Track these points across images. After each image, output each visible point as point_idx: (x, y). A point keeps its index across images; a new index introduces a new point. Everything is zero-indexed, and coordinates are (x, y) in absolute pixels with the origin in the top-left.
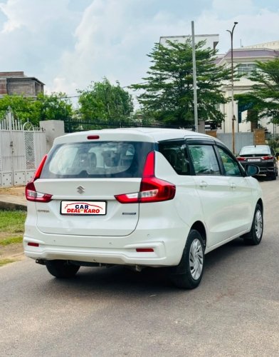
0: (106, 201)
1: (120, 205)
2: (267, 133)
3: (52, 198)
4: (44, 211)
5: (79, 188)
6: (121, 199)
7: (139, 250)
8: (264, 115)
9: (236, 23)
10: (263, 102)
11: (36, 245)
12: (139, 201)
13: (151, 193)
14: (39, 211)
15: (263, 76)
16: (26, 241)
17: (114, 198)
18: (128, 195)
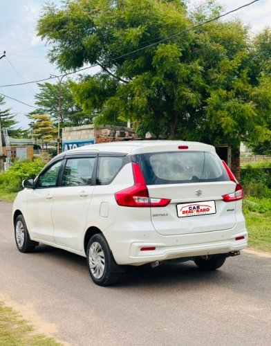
1: (225, 204)
4: (162, 215)
5: (198, 192)
12: (235, 199)
14: (154, 215)
16: (139, 247)
17: (222, 198)
18: (230, 195)
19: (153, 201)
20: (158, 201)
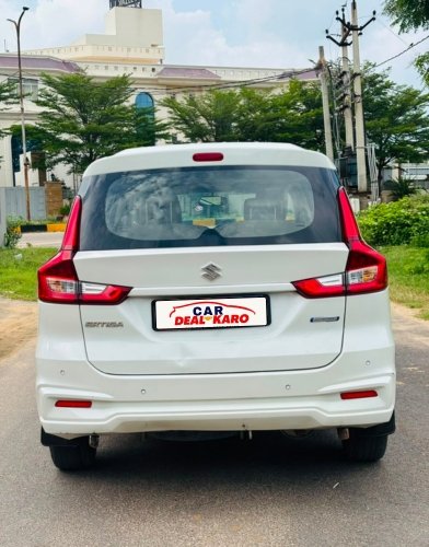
0: (266, 295)
1: (301, 303)
2: (65, 188)
3: (132, 293)
5: (207, 269)
6: (308, 289)
7: (346, 395)
8: (60, 160)
9: (25, 9)
10: (58, 140)
11: (86, 404)
12: (345, 291)
13: (367, 273)
14: (89, 325)
15: (56, 99)
16: (51, 398)
17: (293, 288)
18: (321, 281)
19: (87, 290)
20: (97, 290)
